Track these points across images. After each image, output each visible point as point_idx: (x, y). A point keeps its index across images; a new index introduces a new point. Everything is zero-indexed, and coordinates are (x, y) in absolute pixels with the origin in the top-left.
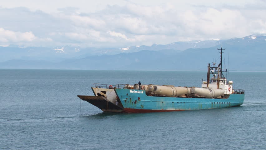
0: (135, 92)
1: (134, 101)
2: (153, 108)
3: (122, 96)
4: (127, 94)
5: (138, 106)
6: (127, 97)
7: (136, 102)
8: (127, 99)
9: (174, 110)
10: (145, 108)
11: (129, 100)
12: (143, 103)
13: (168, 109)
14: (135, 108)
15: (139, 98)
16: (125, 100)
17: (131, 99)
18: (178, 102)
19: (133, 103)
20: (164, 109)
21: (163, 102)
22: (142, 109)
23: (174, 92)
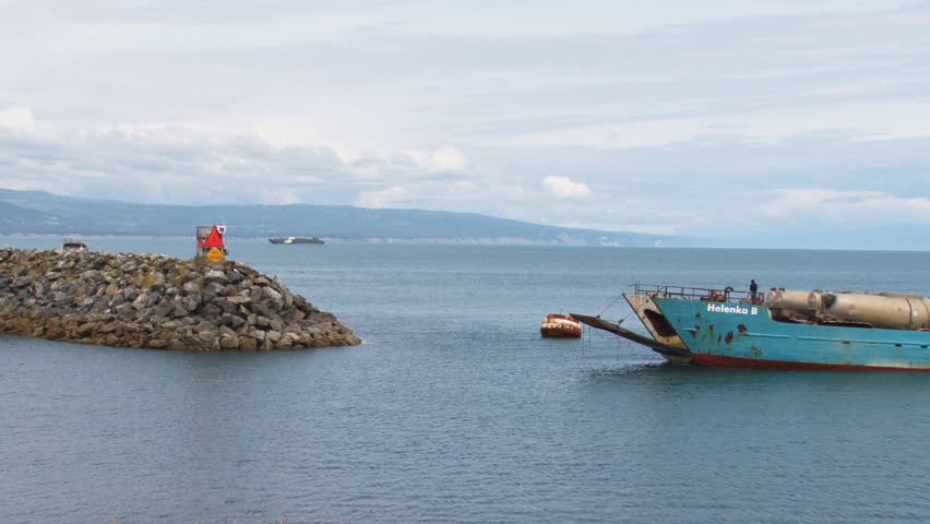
0: (727, 310)
1: (724, 335)
2: (804, 358)
3: (679, 320)
4: (698, 316)
5: (740, 348)
6: (699, 324)
7: (730, 338)
8: (698, 327)
9: (906, 366)
10: (768, 354)
11: (704, 331)
12: (758, 344)
13: (873, 364)
14: (729, 353)
15: (742, 328)
16: (693, 333)
17: (711, 327)
19: (719, 339)
20: (856, 362)
21: (847, 343)
22: (758, 358)
23: (915, 313)
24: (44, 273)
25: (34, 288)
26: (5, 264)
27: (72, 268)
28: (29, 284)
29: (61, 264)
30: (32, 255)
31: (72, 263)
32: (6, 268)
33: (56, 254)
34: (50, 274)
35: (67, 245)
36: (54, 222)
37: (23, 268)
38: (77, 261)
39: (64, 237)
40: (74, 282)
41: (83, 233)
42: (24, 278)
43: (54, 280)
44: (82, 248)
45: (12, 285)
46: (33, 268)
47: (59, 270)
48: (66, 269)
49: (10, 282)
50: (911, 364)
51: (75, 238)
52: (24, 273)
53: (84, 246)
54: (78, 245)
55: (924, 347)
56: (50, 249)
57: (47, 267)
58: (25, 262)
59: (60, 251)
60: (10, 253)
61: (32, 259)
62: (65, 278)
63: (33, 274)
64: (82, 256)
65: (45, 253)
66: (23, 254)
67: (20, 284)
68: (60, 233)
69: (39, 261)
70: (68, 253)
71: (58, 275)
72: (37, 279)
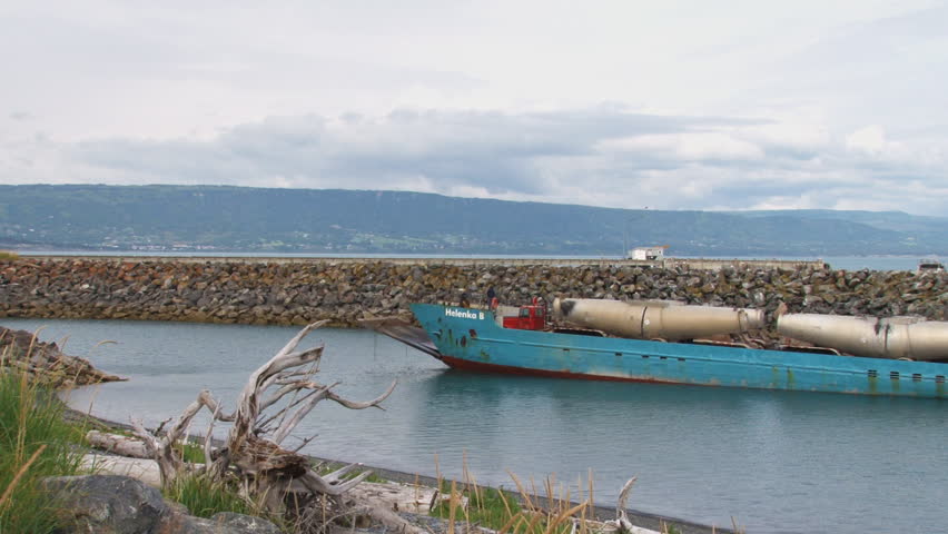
1: (460, 339)
3: (428, 324)
4: (440, 320)
5: (473, 353)
6: (441, 328)
7: (464, 342)
8: (441, 331)
9: (627, 376)
10: (494, 359)
11: (446, 334)
12: (486, 348)
13: (593, 372)
14: (465, 358)
15: (473, 332)
16: (438, 336)
17: (450, 331)
18: (645, 353)
19: (457, 343)
20: (575, 370)
21: (567, 350)
23: (647, 322)
24: (900, 294)
25: (890, 310)
26: (862, 285)
27: (930, 289)
28: (885, 306)
29: (917, 285)
30: (889, 276)
31: (928, 285)
32: (864, 289)
33: (913, 275)
34: (906, 295)
35: (924, 266)
36: (910, 242)
37: (879, 289)
38: (934, 282)
39: (920, 258)
40: (931, 304)
41: (940, 254)
42: (881, 300)
43: (910, 302)
44: (939, 269)
45: (869, 306)
46: (890, 289)
47: (916, 292)
48: (923, 291)
49: (867, 303)
50: (631, 374)
51: (932, 259)
52: (880, 295)
53: (942, 267)
54: (935, 266)
55: (646, 356)
56: (906, 270)
57: (903, 289)
58: (881, 283)
59: (916, 272)
60: (867, 274)
61: (888, 281)
62: (922, 300)
63: (889, 296)
64: (939, 277)
65: (902, 273)
66: (879, 275)
67: (878, 305)
68: (918, 254)
69: (895, 282)
70: (925, 274)
71: (914, 296)
72: (893, 301)
